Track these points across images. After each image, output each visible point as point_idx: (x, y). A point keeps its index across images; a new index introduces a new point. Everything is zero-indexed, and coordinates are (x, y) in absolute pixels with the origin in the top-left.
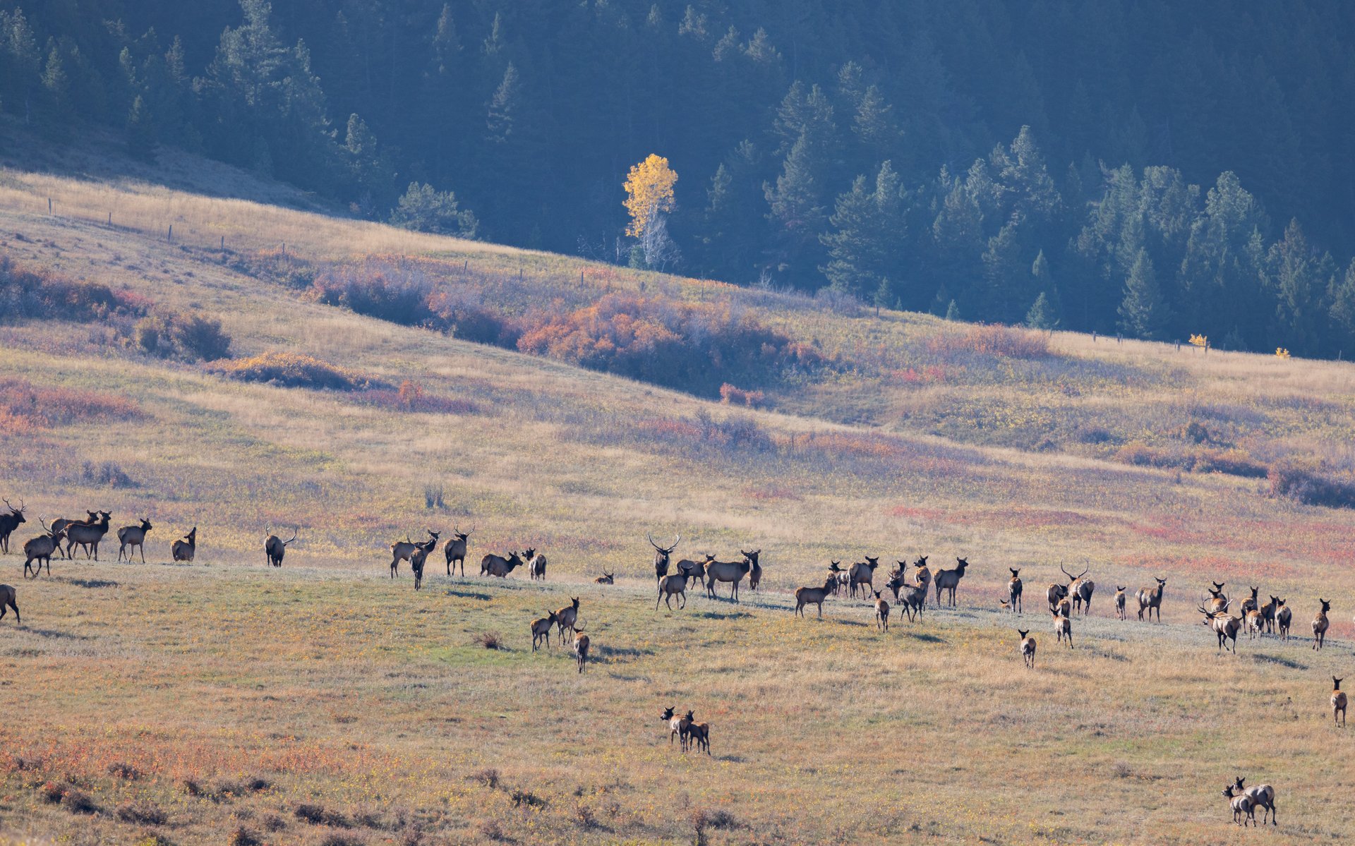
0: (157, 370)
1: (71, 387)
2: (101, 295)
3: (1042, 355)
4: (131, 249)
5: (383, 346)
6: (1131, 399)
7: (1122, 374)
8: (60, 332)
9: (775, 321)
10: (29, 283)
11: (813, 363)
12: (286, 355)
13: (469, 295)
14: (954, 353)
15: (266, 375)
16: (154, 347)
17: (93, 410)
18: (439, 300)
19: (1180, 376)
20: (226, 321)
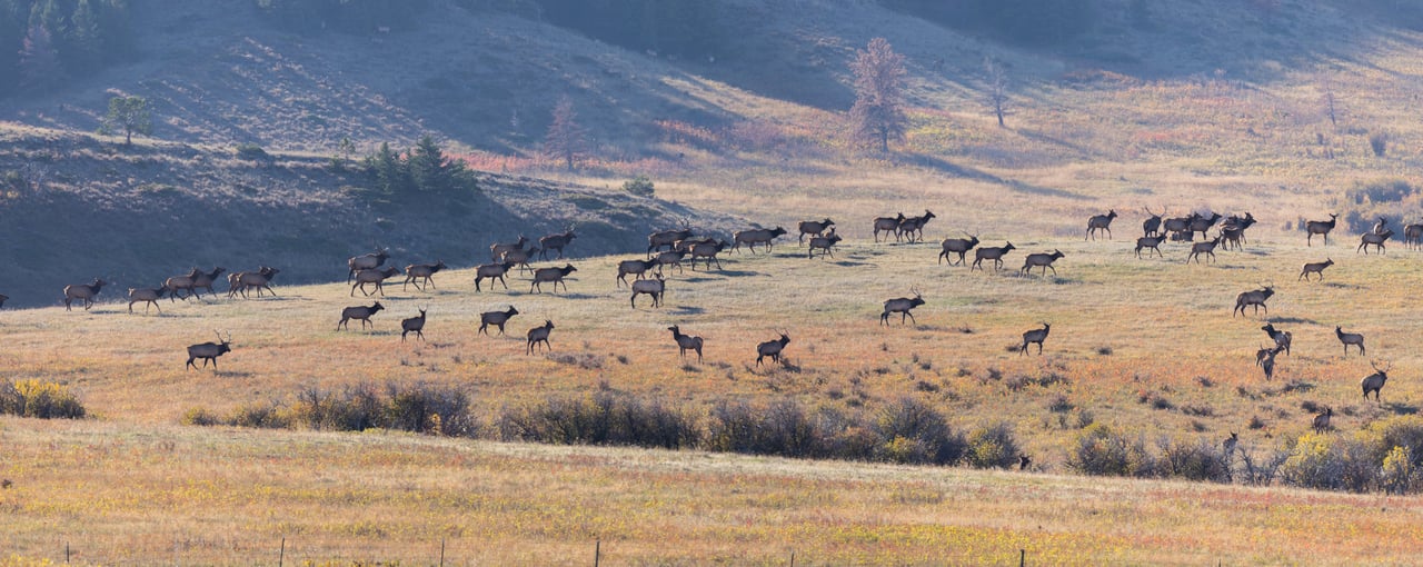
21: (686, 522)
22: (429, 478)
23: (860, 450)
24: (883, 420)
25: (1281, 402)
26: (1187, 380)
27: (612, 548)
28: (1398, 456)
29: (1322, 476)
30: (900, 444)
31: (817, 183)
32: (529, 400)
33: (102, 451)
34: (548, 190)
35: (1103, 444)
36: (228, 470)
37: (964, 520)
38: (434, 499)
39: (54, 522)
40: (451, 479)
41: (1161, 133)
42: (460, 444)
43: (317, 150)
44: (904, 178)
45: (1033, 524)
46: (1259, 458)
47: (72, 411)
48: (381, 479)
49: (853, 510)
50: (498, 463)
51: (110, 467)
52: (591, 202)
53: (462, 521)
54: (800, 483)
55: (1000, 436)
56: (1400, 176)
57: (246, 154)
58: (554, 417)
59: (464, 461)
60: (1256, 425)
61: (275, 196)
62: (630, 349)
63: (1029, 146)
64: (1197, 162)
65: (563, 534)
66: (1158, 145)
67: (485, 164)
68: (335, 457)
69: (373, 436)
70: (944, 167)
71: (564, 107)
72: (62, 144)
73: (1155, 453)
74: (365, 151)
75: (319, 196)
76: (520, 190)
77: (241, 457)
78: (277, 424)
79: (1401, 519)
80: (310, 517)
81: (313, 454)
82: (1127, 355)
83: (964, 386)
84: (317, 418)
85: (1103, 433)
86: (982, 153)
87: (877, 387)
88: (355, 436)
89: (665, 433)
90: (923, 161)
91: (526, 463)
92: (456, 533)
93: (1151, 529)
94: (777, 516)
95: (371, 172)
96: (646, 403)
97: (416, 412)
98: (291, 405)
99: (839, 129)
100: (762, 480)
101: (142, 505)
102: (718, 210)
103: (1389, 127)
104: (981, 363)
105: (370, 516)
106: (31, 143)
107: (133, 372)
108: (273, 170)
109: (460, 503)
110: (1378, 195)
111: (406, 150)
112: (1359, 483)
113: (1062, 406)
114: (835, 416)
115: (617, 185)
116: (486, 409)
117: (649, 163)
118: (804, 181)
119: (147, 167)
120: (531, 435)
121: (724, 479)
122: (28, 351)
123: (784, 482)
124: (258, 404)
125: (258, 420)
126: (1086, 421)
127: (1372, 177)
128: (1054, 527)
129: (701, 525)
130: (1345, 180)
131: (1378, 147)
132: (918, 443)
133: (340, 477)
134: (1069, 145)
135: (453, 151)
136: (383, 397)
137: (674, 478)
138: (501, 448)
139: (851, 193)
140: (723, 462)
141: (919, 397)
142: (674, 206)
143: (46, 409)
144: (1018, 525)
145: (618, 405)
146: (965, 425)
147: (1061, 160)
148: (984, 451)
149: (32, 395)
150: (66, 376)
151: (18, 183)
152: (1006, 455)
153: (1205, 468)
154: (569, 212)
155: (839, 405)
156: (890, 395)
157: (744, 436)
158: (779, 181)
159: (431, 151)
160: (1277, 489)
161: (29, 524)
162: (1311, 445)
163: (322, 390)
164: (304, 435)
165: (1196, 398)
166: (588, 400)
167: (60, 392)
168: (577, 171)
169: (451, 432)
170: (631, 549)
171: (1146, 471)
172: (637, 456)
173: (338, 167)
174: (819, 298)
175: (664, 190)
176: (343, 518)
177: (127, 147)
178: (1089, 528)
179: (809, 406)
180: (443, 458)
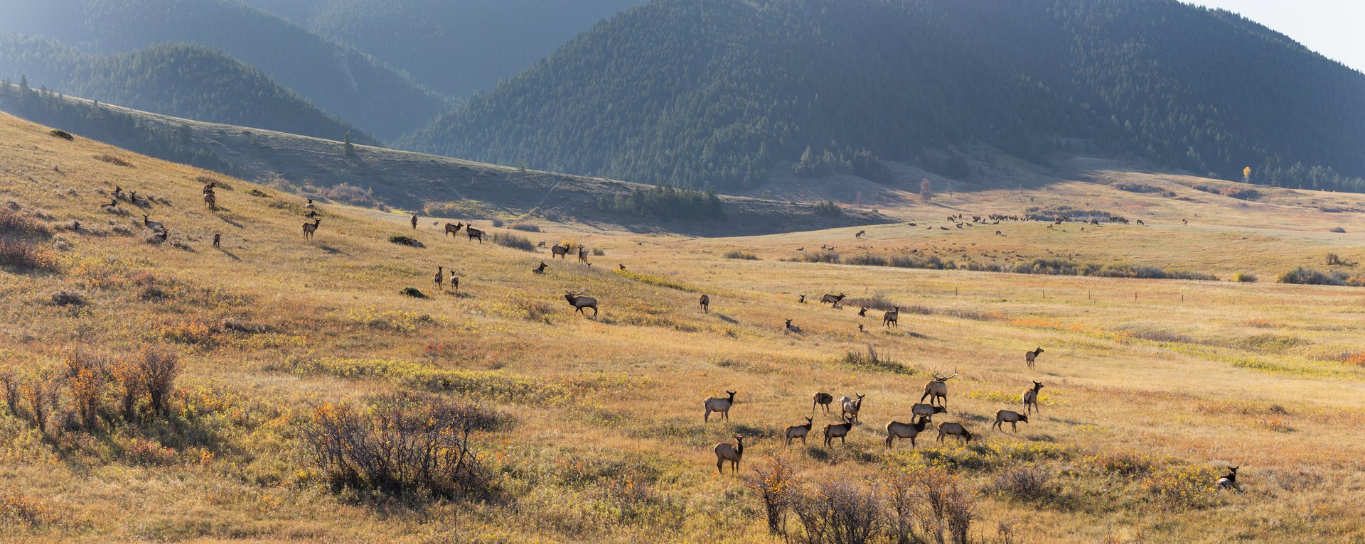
0: (1165, 199)
1: (1151, 202)
2: (1160, 189)
3: (1294, 192)
4: (1166, 182)
5: (1199, 194)
6: (1305, 198)
7: (1304, 195)
8: (1154, 194)
9: (1257, 189)
10: (1150, 187)
11: (1261, 195)
12: (1182, 196)
13: (1214, 187)
14: (1281, 193)
15: (1180, 199)
16: (1165, 196)
17: (1153, 205)
18: (1209, 188)
19: (1313, 195)
20: (1175, 191)
21: (885, 282)
22: (831, 273)
23: (922, 266)
24: (927, 260)
25: (1011, 255)
26: (991, 250)
27: (869, 287)
28: (1037, 266)
29: (1021, 270)
30: (930, 265)
31: (913, 209)
32: (852, 256)
33: (760, 267)
34: (855, 211)
35: (973, 264)
36: (788, 271)
37: (945, 281)
38: (832, 277)
39: (749, 282)
40: (835, 273)
41: (985, 198)
42: (837, 265)
43: (807, 203)
44: (931, 208)
45: (959, 282)
46: (1007, 267)
47: (754, 258)
48: (820, 273)
49: (920, 279)
50: (845, 269)
51: (762, 270)
52: (865, 214)
53: (837, 282)
54: (909, 273)
55: (951, 263)
56: (1037, 206)
57: (792, 204)
58: (857, 259)
59: (838, 269)
60: (1006, 260)
61: (798, 213)
62: (873, 245)
63: (958, 200)
64: (995, 204)
65: (859, 284)
66: (985, 200)
67: (843, 206)
68: (810, 268)
69: (819, 263)
70: (939, 205)
71: (859, 194)
72: (752, 201)
73: (984, 266)
74: (817, 203)
75: (808, 213)
76: (850, 211)
77: (790, 268)
78: (798, 261)
79: (1038, 280)
80: (805, 281)
81: (806, 268)
82: (978, 245)
83: (943, 252)
84: (807, 260)
85: (973, 262)
86: (947, 203)
87: (926, 253)
88: (815, 264)
89: (881, 263)
90: (935, 204)
91: (851, 269)
92: (836, 284)
93: (984, 282)
94: (904, 281)
95: (818, 208)
96: (876, 257)
97: (828, 259)
98: (801, 257)
99: (917, 197)
100: (901, 273)
101: (769, 278)
102: (892, 216)
103: (1034, 195)
104: (947, 247)
105: (818, 281)
106: (745, 201)
107: (767, 250)
108: (798, 207)
109: (837, 278)
110: (1032, 210)
111: (826, 203)
112: (1029, 272)
113: (965, 256)
114: (917, 259)
115: (870, 210)
116: (843, 258)
117: (877, 206)
118: (910, 209)
119: (771, 206)
120: (852, 263)
121: (893, 273)
122: (744, 246)
123: (906, 273)
124: (794, 257)
125: (794, 260)
126: (970, 259)
127: (1031, 206)
128: (963, 282)
129: (888, 282)
130: (1025, 207)
131: (1032, 200)
132: (934, 265)
133: (811, 272)
134: (966, 201)
135: (836, 204)
136: (821, 256)
137: (882, 272)
138: (846, 266)
139: (920, 211)
140: (893, 269)
141: (934, 254)
142: (882, 215)
143: (748, 258)
144: (956, 282)
145: (871, 257)
146: (944, 260)
147: (964, 203)
148: (948, 266)
149: (745, 255)
150: (753, 251)
151: (743, 210)
152: (954, 267)
153: (996, 269)
154: (860, 216)
155: (917, 257)
156: (929, 254)
157: (897, 263)
158: (903, 208)
159: (831, 203)
160: (1011, 273)
161: (744, 283)
162: (1018, 264)
163: (808, 253)
164: (804, 263)
165: (993, 254)
166: (864, 256)
167: (751, 254)
168: (861, 207)
169: (835, 263)
170: (874, 287)
171: (983, 270)
172: (875, 268)
173: (811, 207)
174: (913, 234)
175: (880, 211)
176: (813, 281)
177: (766, 202)
178: (971, 282)
179: (911, 257)
180: (834, 268)
